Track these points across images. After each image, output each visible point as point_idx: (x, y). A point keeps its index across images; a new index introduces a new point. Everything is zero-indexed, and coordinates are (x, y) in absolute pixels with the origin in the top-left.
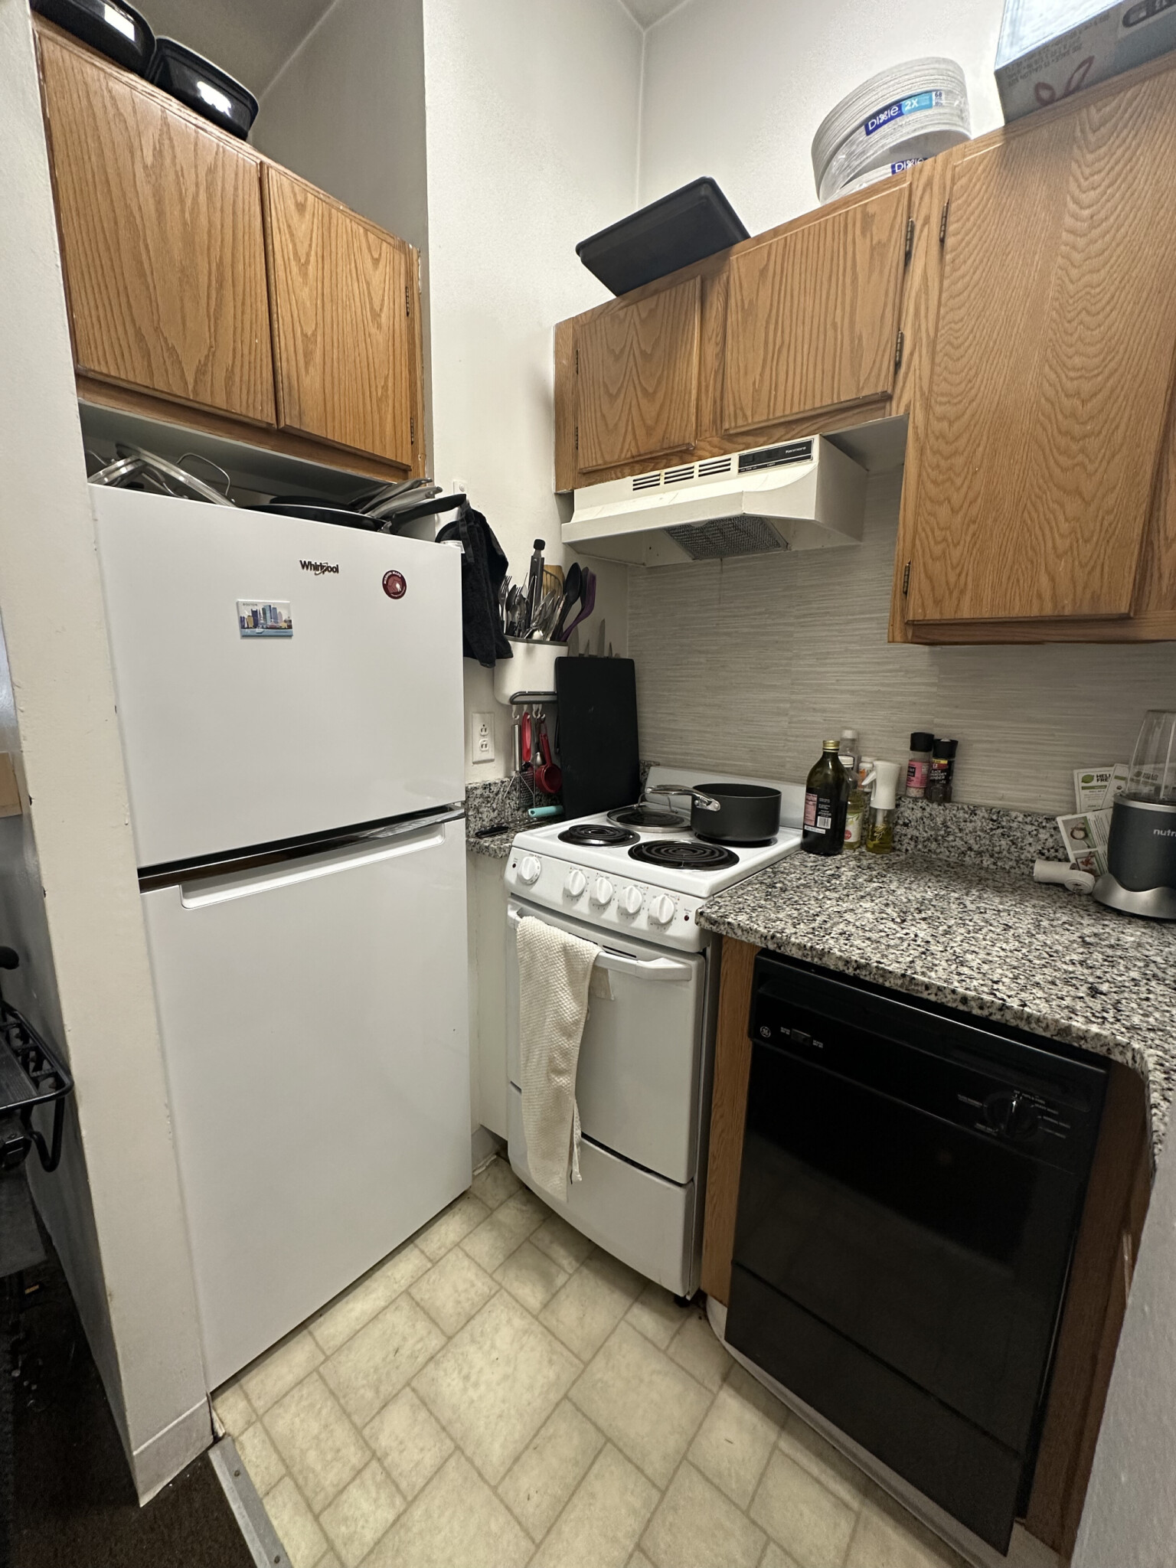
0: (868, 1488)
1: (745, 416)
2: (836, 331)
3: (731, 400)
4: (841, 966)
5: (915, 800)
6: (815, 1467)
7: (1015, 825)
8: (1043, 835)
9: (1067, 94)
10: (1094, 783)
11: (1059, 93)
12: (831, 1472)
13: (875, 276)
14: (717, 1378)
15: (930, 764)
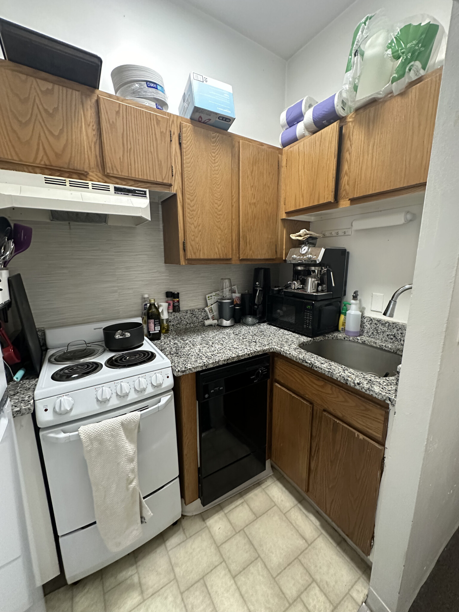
0: (241, 494)
1: (117, 170)
2: (152, 154)
3: (109, 161)
4: (223, 362)
5: (171, 313)
6: (232, 506)
7: (196, 313)
8: (203, 314)
9: (203, 123)
10: (210, 298)
11: (203, 121)
12: (235, 502)
13: (163, 143)
14: (203, 523)
15: (173, 301)
